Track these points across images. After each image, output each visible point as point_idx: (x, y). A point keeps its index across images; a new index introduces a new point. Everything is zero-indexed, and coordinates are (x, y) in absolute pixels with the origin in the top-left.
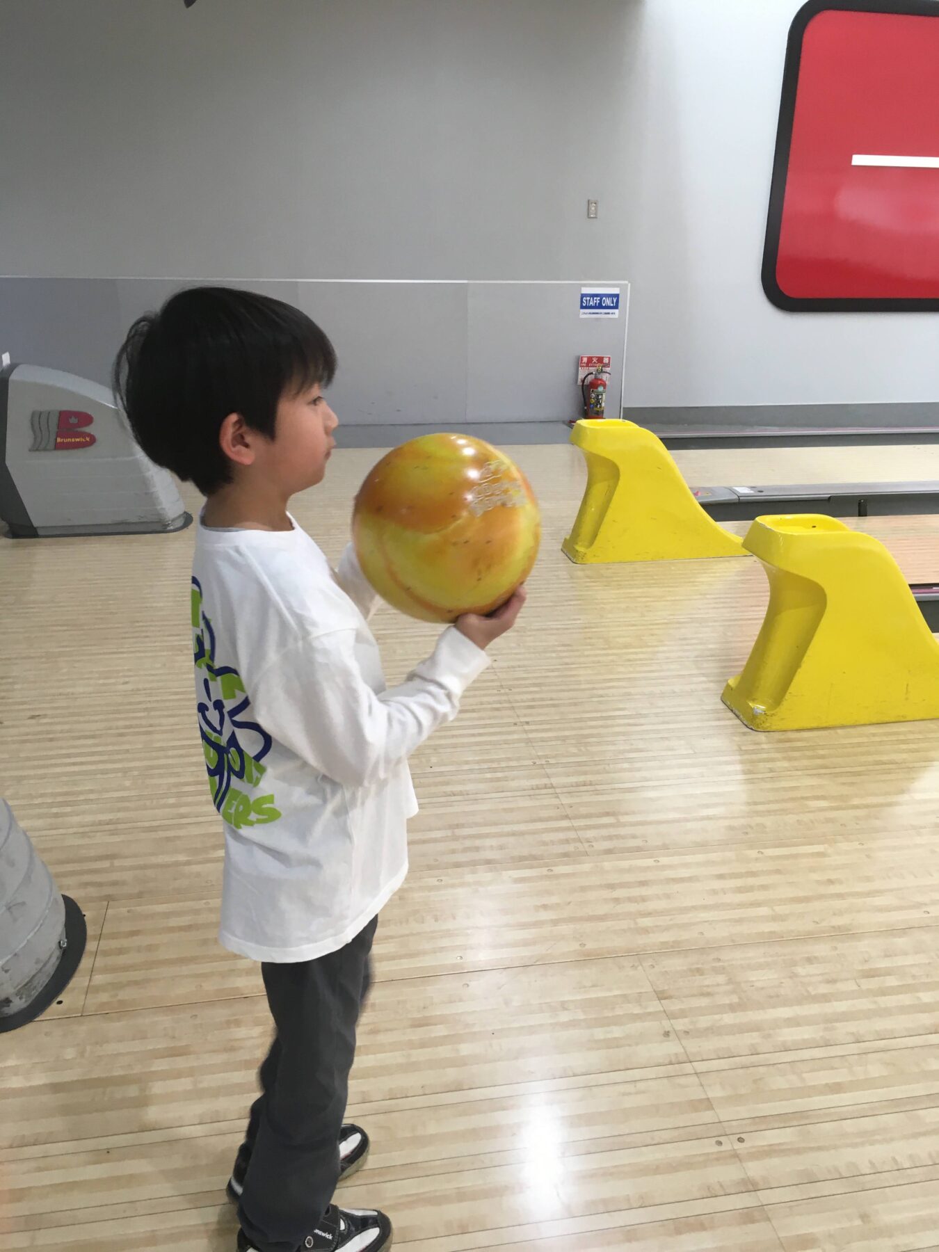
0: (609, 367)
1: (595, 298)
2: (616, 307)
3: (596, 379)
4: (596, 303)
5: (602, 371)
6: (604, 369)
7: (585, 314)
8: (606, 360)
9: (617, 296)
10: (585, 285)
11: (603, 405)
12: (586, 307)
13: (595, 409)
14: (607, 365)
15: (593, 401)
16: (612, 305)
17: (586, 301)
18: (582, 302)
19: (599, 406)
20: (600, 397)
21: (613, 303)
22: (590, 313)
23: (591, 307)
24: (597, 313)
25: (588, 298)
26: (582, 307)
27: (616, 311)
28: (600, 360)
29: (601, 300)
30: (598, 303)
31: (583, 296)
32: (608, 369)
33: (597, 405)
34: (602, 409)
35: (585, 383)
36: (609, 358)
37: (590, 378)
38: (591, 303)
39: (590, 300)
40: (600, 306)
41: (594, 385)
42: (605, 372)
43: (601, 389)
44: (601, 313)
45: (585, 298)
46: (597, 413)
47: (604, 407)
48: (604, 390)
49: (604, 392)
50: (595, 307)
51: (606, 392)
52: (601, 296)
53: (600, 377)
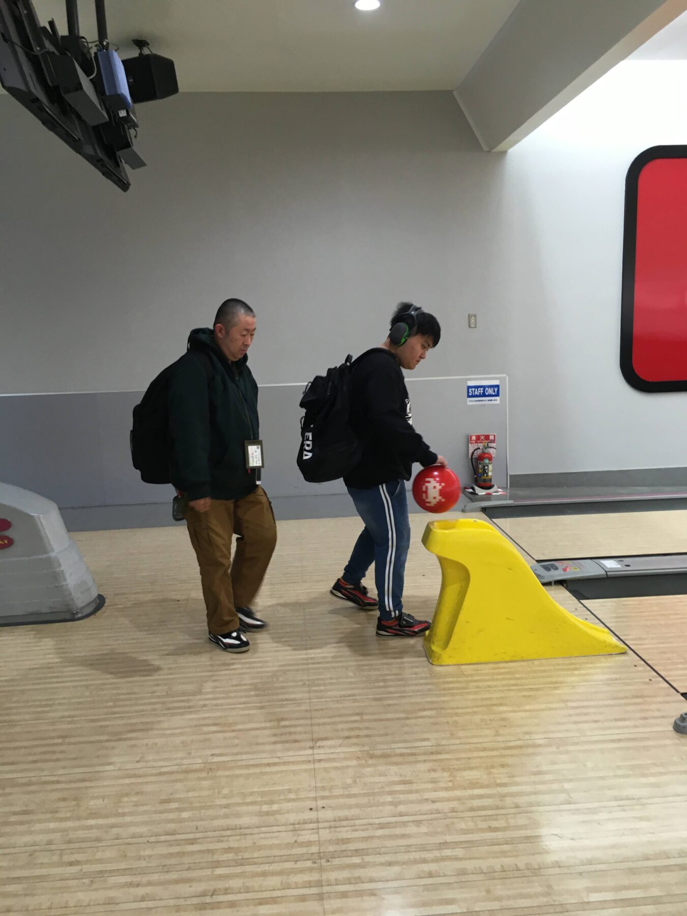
0: (494, 443)
1: (479, 389)
2: (498, 395)
3: (484, 453)
4: (480, 393)
5: (488, 447)
6: (490, 445)
7: (471, 402)
8: (491, 438)
9: (498, 386)
10: (470, 379)
11: (490, 474)
12: (473, 396)
13: (483, 477)
14: (493, 441)
15: (480, 471)
16: (494, 394)
17: (472, 391)
18: (468, 392)
19: (485, 475)
20: (486, 468)
21: (494, 391)
22: (476, 401)
23: (476, 396)
24: (482, 401)
25: (473, 389)
26: (469, 396)
27: (498, 398)
28: (487, 437)
29: (484, 390)
30: (482, 392)
31: (469, 387)
32: (494, 445)
33: (484, 474)
34: (490, 478)
35: (473, 457)
36: (494, 436)
37: (479, 452)
38: (476, 393)
39: (475, 391)
40: (484, 395)
41: (481, 458)
42: (491, 447)
43: (487, 461)
44: (485, 400)
45: (470, 389)
46: (485, 481)
47: (491, 476)
48: (490, 462)
49: (490, 464)
50: (480, 396)
51: (491, 463)
52: (484, 387)
53: (486, 451)
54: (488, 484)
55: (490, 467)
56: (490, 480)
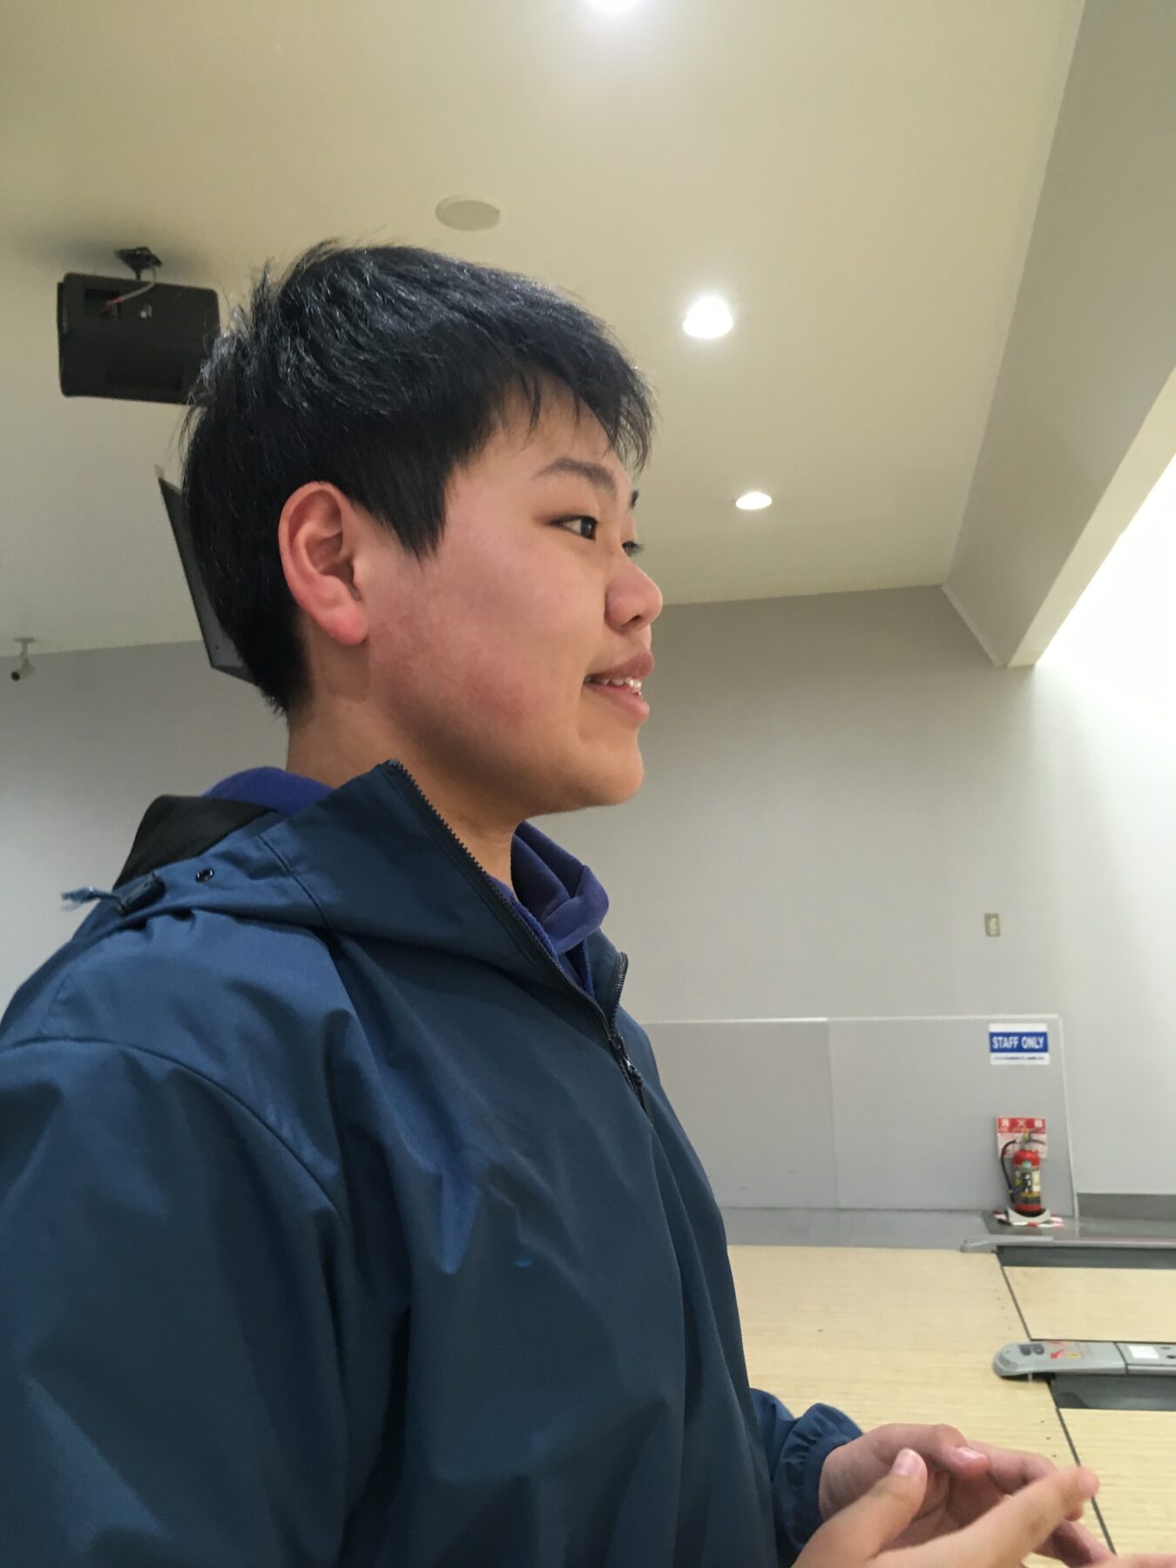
0: (1044, 1133)
1: (1011, 1038)
2: (1045, 1049)
3: (1023, 1151)
4: (1013, 1045)
5: (1030, 1140)
6: (1035, 1137)
7: (998, 1060)
8: (1038, 1124)
9: (1044, 1035)
10: (994, 1021)
11: (1036, 1189)
12: (1000, 1050)
13: (1023, 1195)
14: (1041, 1131)
15: (1018, 1182)
16: (1037, 1047)
17: (998, 1041)
18: (992, 1043)
19: (1027, 1190)
20: (1028, 1177)
21: (1038, 1043)
22: (1006, 1058)
23: (1007, 1050)
24: (1017, 1058)
25: (1001, 1038)
26: (993, 1050)
27: (1045, 1055)
28: (1030, 1123)
29: (1020, 1041)
30: (1018, 1044)
31: (992, 1035)
32: (1042, 1137)
33: (1024, 1188)
34: (1036, 1195)
35: (1006, 1155)
36: (1043, 1121)
37: (1015, 1148)
38: (1006, 1045)
39: (1003, 1041)
40: (1019, 1049)
41: (1018, 1159)
42: (1036, 1141)
43: (1028, 1165)
44: (1022, 1058)
45: (995, 1038)
46: (1026, 1200)
47: (1039, 1193)
48: (1036, 1167)
49: (1034, 1170)
50: (1012, 1050)
51: (1037, 1169)
52: (1020, 1035)
53: (1028, 1147)
54: (1034, 1207)
55: (1036, 1176)
56: (1038, 1200)
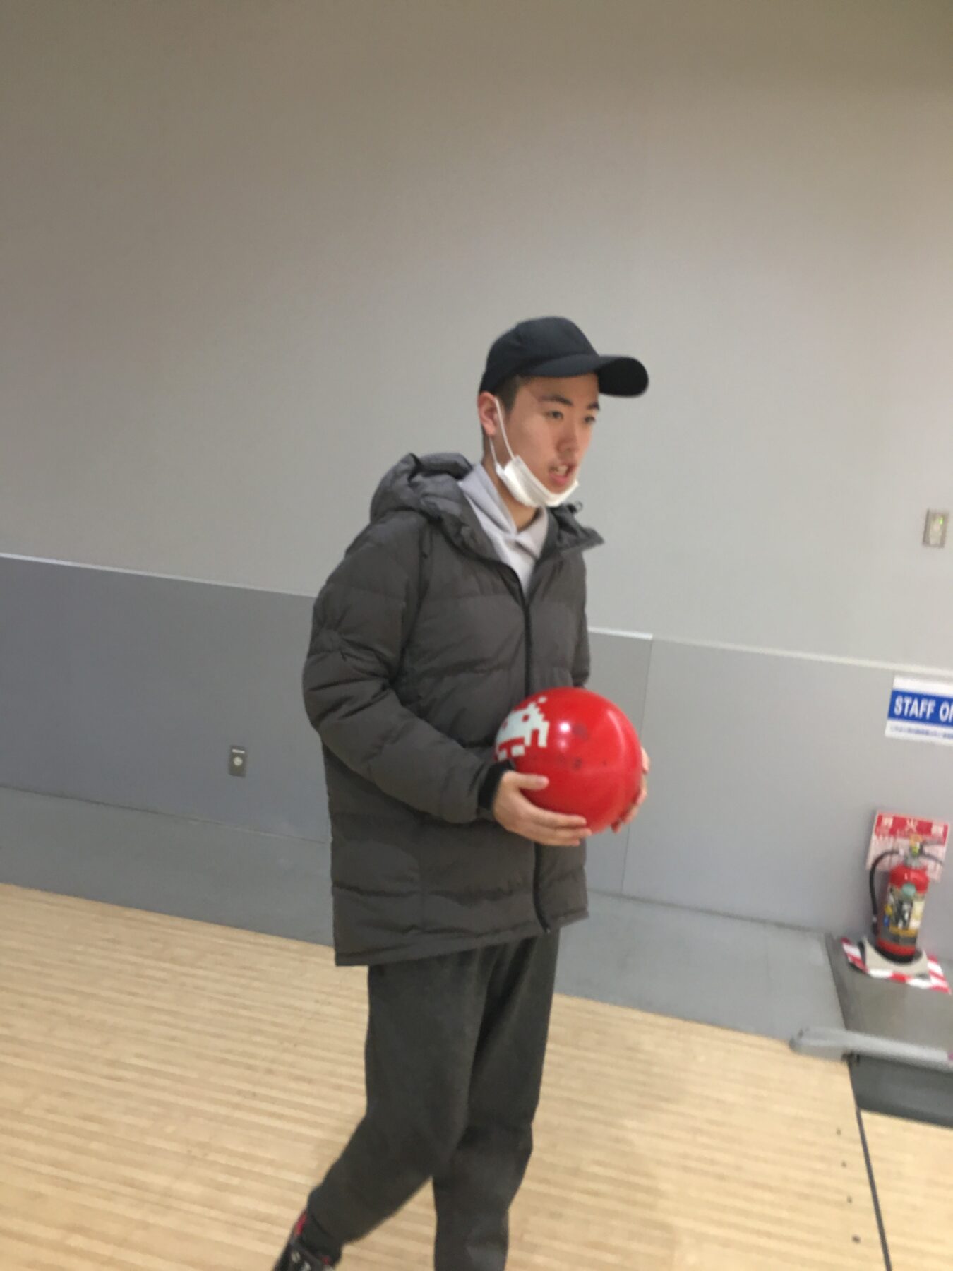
0: (942, 846)
1: (924, 702)
3: (905, 867)
4: (925, 714)
5: (923, 854)
6: (929, 849)
7: (894, 729)
8: (937, 830)
10: (904, 675)
11: (914, 924)
12: (902, 717)
13: (892, 929)
14: (941, 841)
15: (889, 911)
17: (904, 705)
18: (893, 705)
19: (900, 925)
20: (906, 907)
22: (910, 731)
23: (913, 718)
24: (927, 733)
25: (908, 701)
26: (892, 715)
28: (924, 828)
29: (937, 709)
30: (932, 711)
31: (896, 694)
32: (940, 851)
33: (897, 922)
34: (911, 933)
35: (879, 868)
36: (946, 828)
37: (895, 860)
38: (914, 710)
39: (910, 706)
40: (934, 719)
41: (896, 877)
42: (930, 857)
43: (910, 890)
44: (935, 734)
45: (899, 699)
46: (896, 938)
47: (917, 931)
48: (920, 895)
49: (917, 899)
50: (923, 719)
51: (923, 898)
52: (939, 700)
53: (914, 864)
54: (904, 948)
55: (919, 907)
56: (913, 940)
